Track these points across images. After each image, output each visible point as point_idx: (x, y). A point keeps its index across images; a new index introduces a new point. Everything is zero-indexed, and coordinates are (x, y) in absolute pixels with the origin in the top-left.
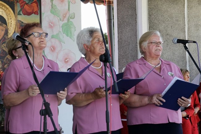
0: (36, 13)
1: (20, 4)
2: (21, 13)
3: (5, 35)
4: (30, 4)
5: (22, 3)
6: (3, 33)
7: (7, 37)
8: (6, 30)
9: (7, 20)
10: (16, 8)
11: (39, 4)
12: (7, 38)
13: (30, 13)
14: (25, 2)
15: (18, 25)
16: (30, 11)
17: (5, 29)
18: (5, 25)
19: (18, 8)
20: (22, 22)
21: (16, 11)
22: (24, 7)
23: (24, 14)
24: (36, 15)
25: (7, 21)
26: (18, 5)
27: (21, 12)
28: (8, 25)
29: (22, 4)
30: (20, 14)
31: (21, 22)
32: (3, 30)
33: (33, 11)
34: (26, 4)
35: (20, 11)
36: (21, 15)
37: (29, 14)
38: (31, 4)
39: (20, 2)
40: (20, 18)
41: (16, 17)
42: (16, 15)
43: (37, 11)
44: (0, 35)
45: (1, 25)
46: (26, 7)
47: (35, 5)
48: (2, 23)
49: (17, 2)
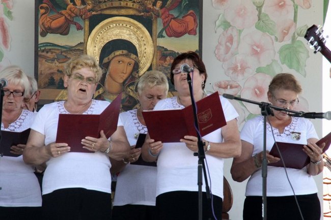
0: (191, 32)
1: (163, 20)
2: (164, 34)
3: (133, 71)
4: (180, 18)
6: (130, 68)
7: (137, 75)
8: (135, 63)
9: (137, 46)
10: (154, 27)
11: (197, 17)
13: (180, 33)
14: (172, 15)
15: (158, 54)
16: (180, 30)
17: (133, 62)
18: (133, 56)
19: (158, 26)
20: (166, 50)
21: (154, 33)
22: (170, 24)
23: (170, 36)
24: (192, 36)
26: (158, 21)
27: (164, 32)
28: (139, 55)
29: (167, 19)
30: (162, 36)
31: (163, 50)
32: (130, 64)
33: (185, 29)
34: (174, 18)
35: (161, 32)
36: (164, 37)
37: (178, 35)
38: (183, 17)
39: (163, 17)
40: (162, 42)
41: (154, 41)
42: (154, 37)
43: (195, 28)
44: (125, 72)
45: (126, 55)
46: (174, 24)
47: (190, 19)
48: (129, 52)
49: (158, 16)
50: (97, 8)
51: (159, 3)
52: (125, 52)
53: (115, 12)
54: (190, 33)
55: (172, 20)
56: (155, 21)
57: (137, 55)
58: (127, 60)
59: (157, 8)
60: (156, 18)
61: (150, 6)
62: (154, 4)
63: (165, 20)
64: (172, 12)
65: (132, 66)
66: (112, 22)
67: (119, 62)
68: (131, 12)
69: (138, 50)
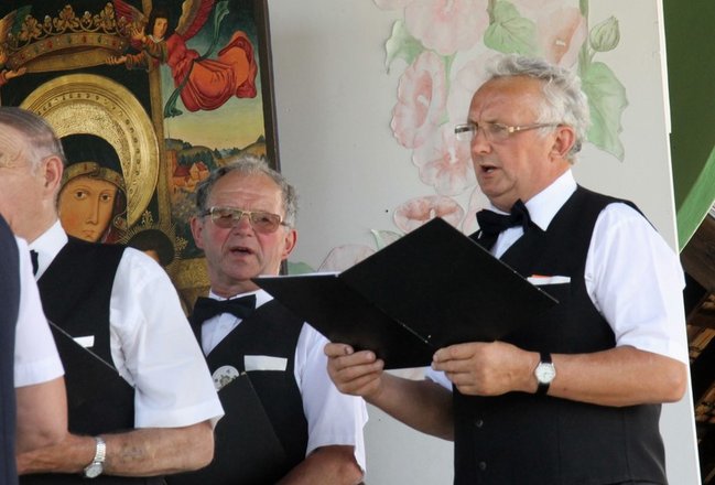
0: (245, 91)
1: (173, 67)
2: (179, 105)
3: (113, 215)
4: (214, 56)
5: (181, 60)
6: (106, 208)
7: (124, 223)
8: (117, 193)
9: (118, 148)
10: (154, 90)
11: (255, 48)
12: (123, 227)
13: (217, 97)
14: (194, 52)
15: (170, 161)
16: (215, 89)
17: (112, 190)
18: (111, 174)
19: (165, 85)
20: (187, 147)
21: (155, 105)
22: (191, 77)
23: (193, 108)
24: (246, 101)
25: (119, 152)
26: (163, 73)
27: (179, 99)
28: (124, 171)
29: (182, 65)
30: (176, 113)
31: (181, 147)
32: (105, 198)
33: (229, 85)
34: (200, 60)
35: (172, 100)
36: (181, 113)
37: (212, 102)
38: (220, 54)
39: (173, 59)
40: (175, 128)
41: (158, 128)
42: (157, 120)
43: (250, 81)
44: (94, 219)
45: (95, 175)
46: (199, 74)
47: (237, 54)
48: (101, 166)
49: (161, 60)
50: (16, 61)
51: (160, 24)
52: (92, 166)
53: (58, 65)
54: (240, 94)
55: (195, 64)
56: (153, 75)
57: (119, 170)
58: (97, 186)
59: (157, 39)
60: (156, 66)
61: (139, 36)
62: (149, 30)
63: (178, 69)
64: (192, 45)
65: (111, 199)
66: (59, 91)
67: (80, 194)
68: (97, 59)
69: (121, 158)
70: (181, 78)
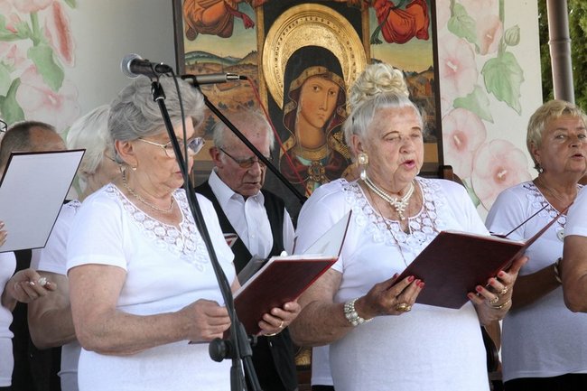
0: (422, 35)
1: (377, 10)
2: (381, 37)
3: (336, 106)
4: (403, 8)
5: (382, 6)
6: (333, 100)
7: (344, 112)
8: (340, 91)
10: (365, 24)
11: (429, 6)
12: (343, 115)
13: (405, 35)
14: (391, 3)
16: (403, 30)
17: (336, 88)
18: (336, 77)
21: (365, 33)
22: (388, 19)
23: (389, 41)
24: (422, 41)
26: (370, 13)
27: (380, 33)
28: (345, 76)
29: (383, 10)
30: (378, 42)
32: (332, 93)
33: (412, 29)
34: (394, 9)
35: (376, 33)
36: (381, 42)
37: (401, 38)
38: (407, 7)
39: (377, 5)
40: (377, 52)
41: (367, 50)
42: (366, 44)
43: (426, 27)
44: (325, 107)
45: (326, 76)
46: (394, 18)
47: (417, 9)
48: (330, 71)
49: (370, 4)
52: (323, 70)
54: (419, 36)
55: (391, 11)
56: (365, 13)
58: (326, 84)
60: (367, 8)
63: (381, 12)
65: (335, 95)
66: (303, 14)
67: (315, 88)
69: (342, 67)
70: (382, 18)
